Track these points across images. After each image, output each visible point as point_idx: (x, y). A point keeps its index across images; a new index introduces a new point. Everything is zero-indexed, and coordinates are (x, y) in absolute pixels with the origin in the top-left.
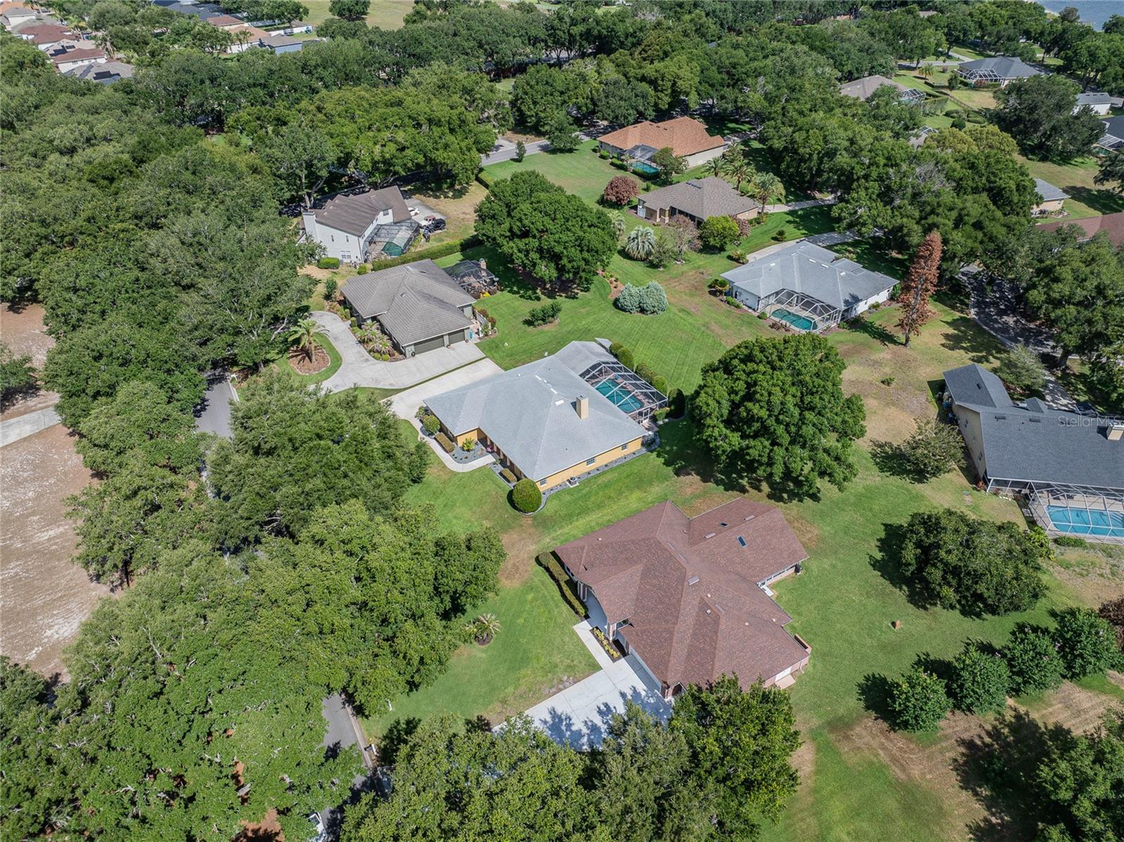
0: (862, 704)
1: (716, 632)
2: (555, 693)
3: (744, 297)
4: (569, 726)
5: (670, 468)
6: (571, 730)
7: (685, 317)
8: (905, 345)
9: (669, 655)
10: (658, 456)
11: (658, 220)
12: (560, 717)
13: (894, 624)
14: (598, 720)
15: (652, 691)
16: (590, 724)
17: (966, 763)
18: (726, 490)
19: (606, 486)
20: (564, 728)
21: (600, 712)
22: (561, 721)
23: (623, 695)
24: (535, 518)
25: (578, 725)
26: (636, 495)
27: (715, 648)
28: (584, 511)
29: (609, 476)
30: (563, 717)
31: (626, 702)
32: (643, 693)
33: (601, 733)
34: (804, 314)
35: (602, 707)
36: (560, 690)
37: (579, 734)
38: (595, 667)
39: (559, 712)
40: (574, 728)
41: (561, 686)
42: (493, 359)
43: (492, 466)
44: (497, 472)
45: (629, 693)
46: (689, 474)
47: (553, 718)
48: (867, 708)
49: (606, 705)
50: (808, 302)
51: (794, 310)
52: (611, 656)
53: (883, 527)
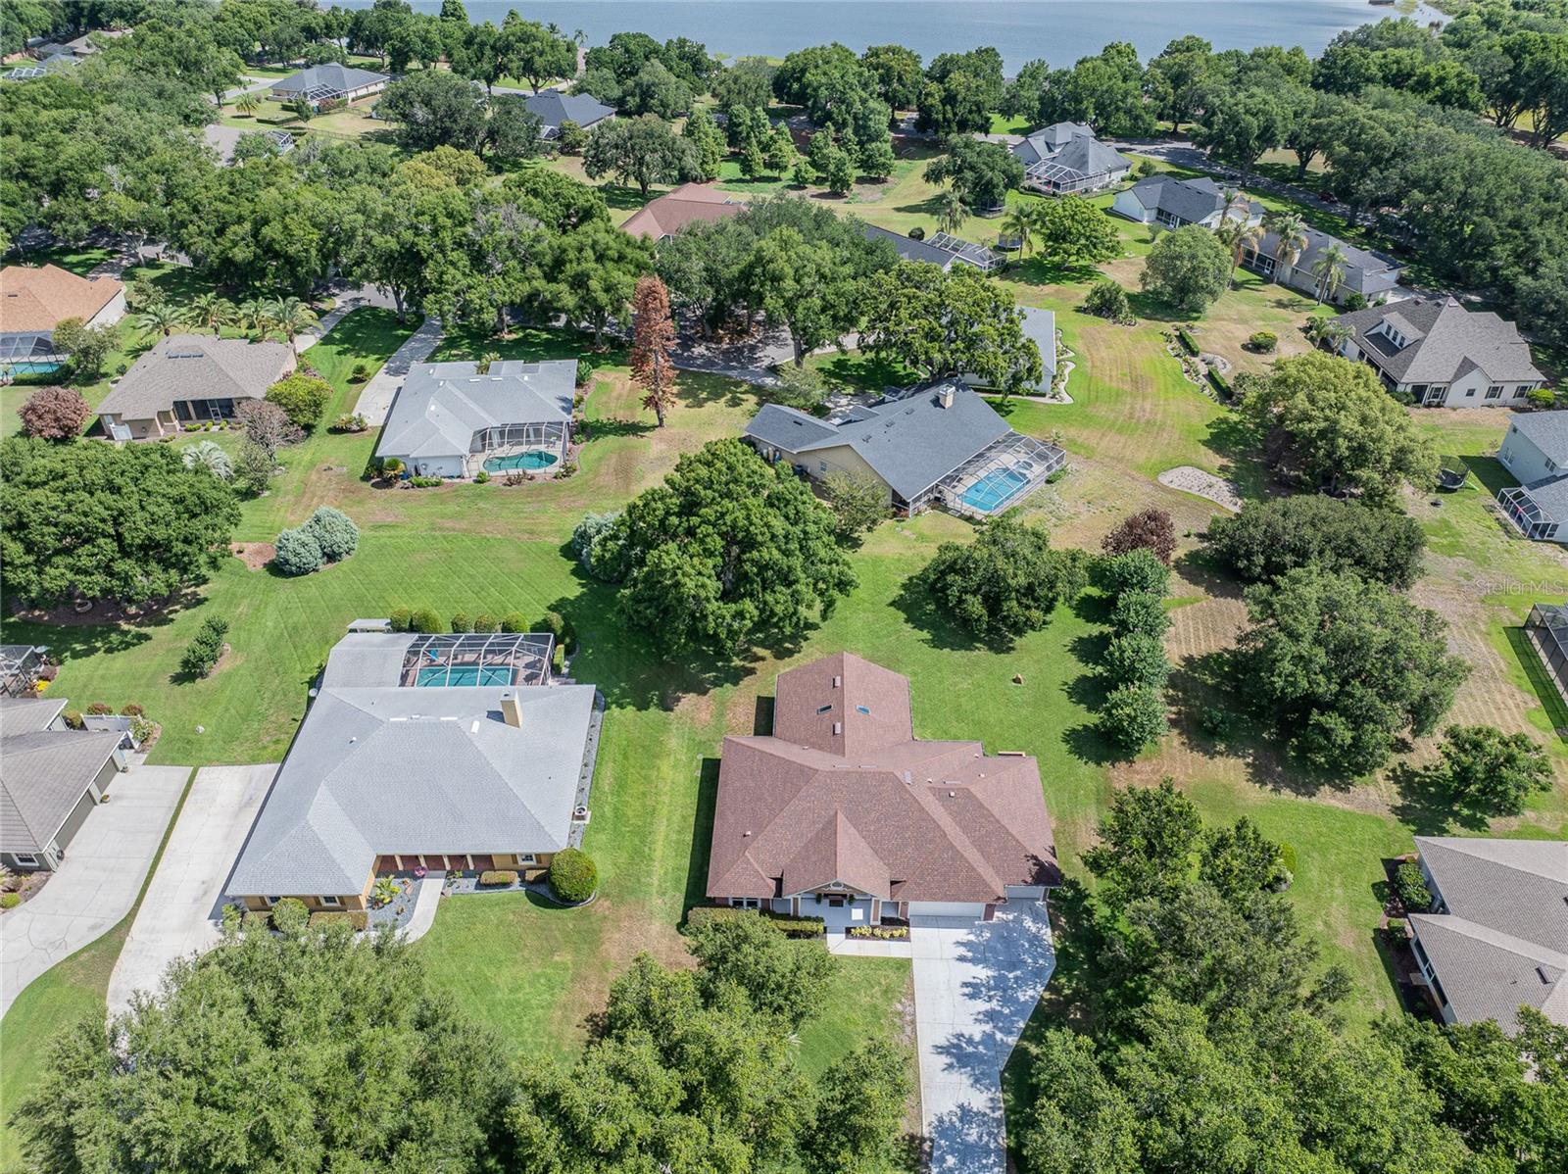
0: (1092, 765)
1: (981, 806)
2: (914, 1031)
3: (433, 467)
4: (970, 1041)
5: (652, 709)
6: (979, 1043)
7: (393, 533)
8: (661, 425)
9: (974, 869)
10: (622, 706)
11: (162, 431)
12: (954, 1046)
13: (1017, 681)
14: (981, 1005)
15: (973, 926)
16: (981, 1017)
17: (1188, 738)
18: (736, 684)
19: (621, 785)
20: (971, 1049)
21: (972, 996)
22: (958, 1046)
23: (962, 959)
24: (606, 895)
25: (977, 1031)
26: (665, 767)
27: (998, 821)
28: (643, 834)
29: (608, 773)
30: (955, 1041)
31: (974, 961)
32: (972, 937)
33: (1000, 1012)
34: (517, 450)
35: (967, 990)
36: (913, 1022)
37: (988, 1038)
38: (904, 966)
39: (944, 1042)
40: (977, 1038)
41: (908, 1018)
42: (210, 762)
43: (449, 892)
44: (471, 889)
45: (962, 951)
46: (678, 700)
47: (949, 1053)
48: (1099, 764)
49: (966, 985)
50: (514, 433)
51: (500, 452)
52: (901, 938)
53: (892, 608)
